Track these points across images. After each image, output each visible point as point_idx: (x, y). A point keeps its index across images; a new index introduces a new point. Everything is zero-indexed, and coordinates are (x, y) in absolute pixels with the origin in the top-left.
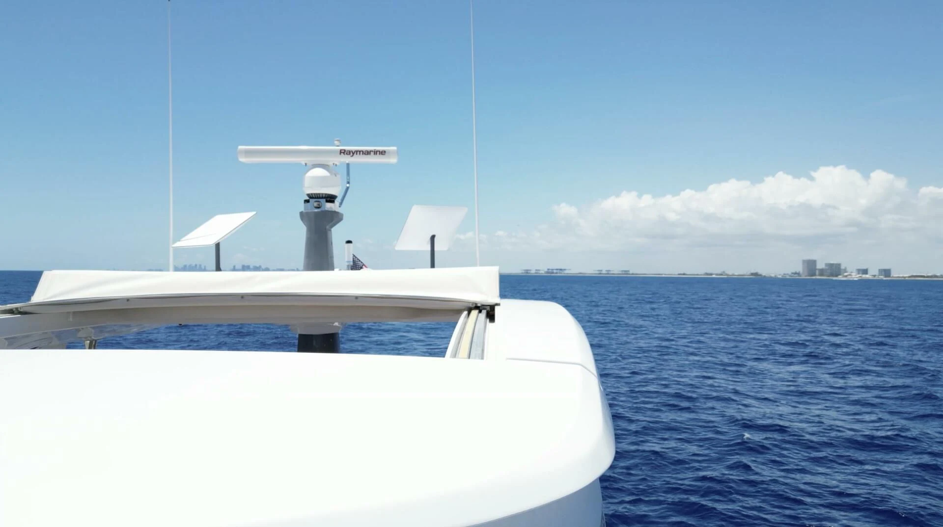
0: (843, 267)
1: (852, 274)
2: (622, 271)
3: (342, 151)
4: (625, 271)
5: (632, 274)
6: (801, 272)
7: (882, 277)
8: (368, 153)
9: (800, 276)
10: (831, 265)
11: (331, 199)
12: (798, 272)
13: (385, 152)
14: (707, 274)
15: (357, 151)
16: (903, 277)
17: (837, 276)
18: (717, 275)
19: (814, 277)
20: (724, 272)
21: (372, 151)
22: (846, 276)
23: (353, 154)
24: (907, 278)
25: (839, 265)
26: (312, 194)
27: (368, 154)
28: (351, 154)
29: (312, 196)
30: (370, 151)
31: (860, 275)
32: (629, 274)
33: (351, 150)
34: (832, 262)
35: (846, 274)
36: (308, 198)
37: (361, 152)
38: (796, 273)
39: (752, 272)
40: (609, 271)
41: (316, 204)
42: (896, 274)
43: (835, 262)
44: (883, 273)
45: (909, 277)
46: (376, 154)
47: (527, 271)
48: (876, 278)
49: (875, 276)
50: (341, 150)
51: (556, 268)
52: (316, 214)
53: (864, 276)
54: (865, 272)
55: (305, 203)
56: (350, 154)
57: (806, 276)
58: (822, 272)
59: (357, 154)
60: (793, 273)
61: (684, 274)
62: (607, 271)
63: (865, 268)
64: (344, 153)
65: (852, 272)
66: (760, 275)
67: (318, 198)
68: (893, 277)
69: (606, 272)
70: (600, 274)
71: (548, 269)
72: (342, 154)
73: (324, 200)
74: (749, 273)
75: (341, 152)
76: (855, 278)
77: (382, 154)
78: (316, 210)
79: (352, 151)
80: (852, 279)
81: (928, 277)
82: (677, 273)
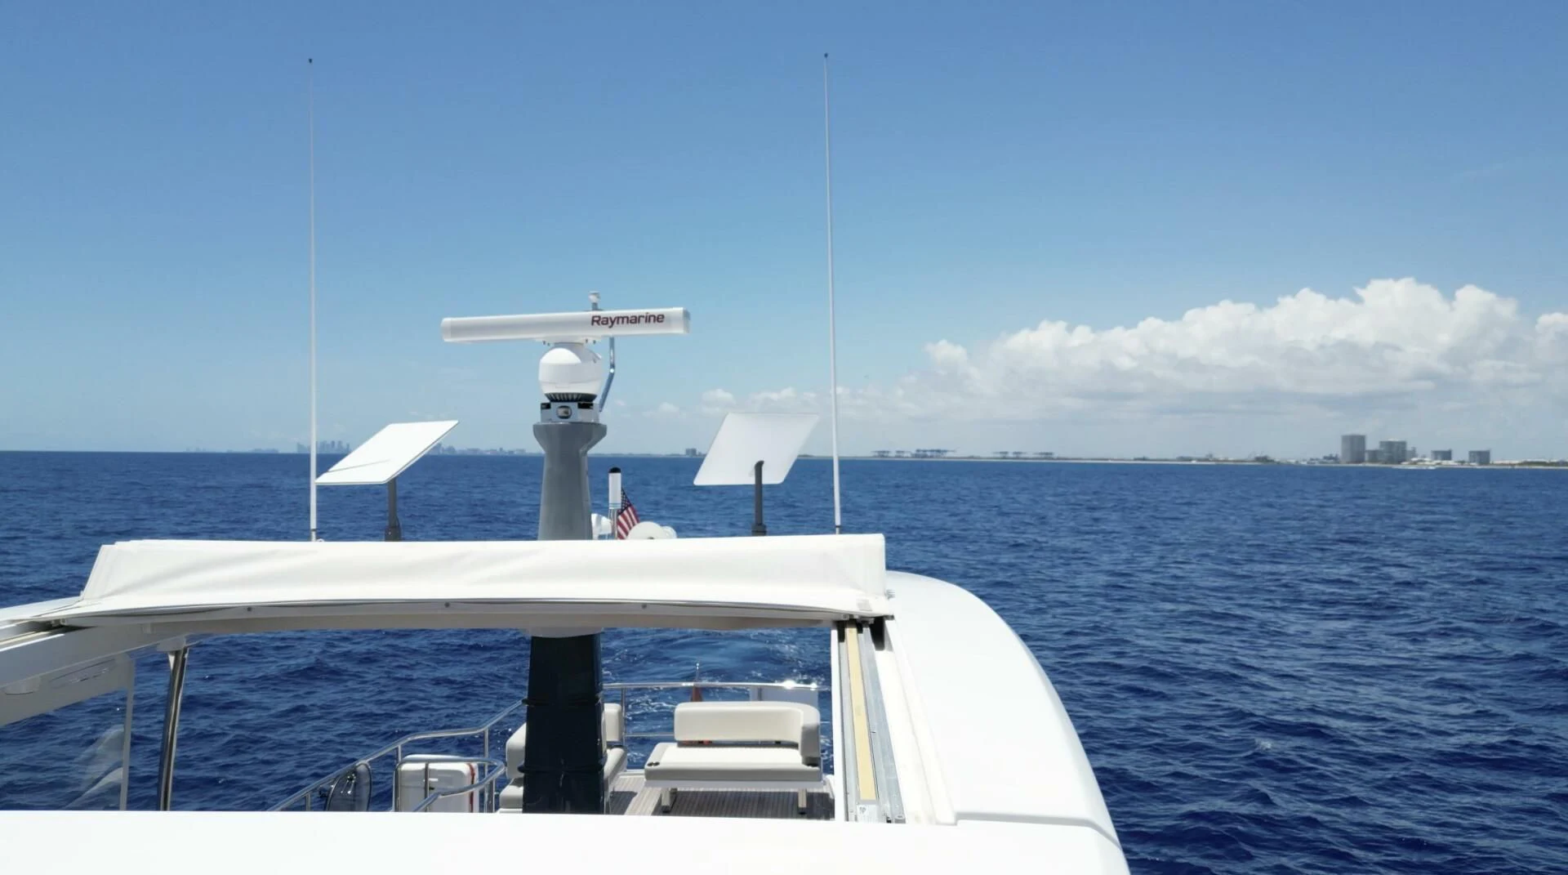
0: (1409, 448)
1: (1426, 459)
2: (1041, 454)
3: (596, 319)
4: (1047, 454)
5: (1058, 459)
6: (1340, 454)
7: (1475, 465)
8: (635, 320)
9: (1339, 463)
10: (1390, 444)
11: (585, 401)
12: (1334, 456)
13: (663, 316)
14: (1183, 459)
15: (618, 318)
16: (1510, 464)
17: (1399, 462)
18: (1199, 460)
19: (1361, 465)
20: (1211, 456)
21: (643, 317)
22: (1415, 463)
23: (613, 322)
24: (1516, 467)
25: (1403, 444)
26: (554, 394)
27: (636, 322)
28: (610, 324)
29: (554, 398)
30: (640, 317)
31: (1439, 461)
32: (1053, 459)
33: (608, 316)
34: (1391, 440)
35: (1414, 459)
36: (548, 401)
37: (625, 320)
38: (1330, 458)
39: (1258, 455)
40: (1019, 453)
41: (561, 412)
42: (1498, 459)
43: (1397, 440)
44: (1477, 458)
45: (1520, 464)
46: (649, 321)
47: (882, 454)
48: (1465, 466)
49: (1463, 462)
50: (594, 317)
51: (930, 449)
52: (563, 428)
53: (1445, 463)
54: (1447, 455)
55: (542, 408)
56: (607, 323)
57: (1348, 463)
58: (1374, 456)
59: (618, 323)
60: (1325, 458)
61: (1144, 459)
62: (1016, 453)
63: (1446, 449)
64: (598, 322)
65: (1424, 457)
66: (1272, 461)
67: (564, 401)
68: (1493, 464)
69: (1015, 456)
70: (1004, 458)
71: (918, 451)
72: (595, 323)
73: (576, 404)
74: (1253, 457)
75: (593, 321)
76: (1429, 465)
77: (658, 321)
78: (562, 422)
79: (611, 318)
80: (1424, 468)
81: (1552, 464)
82: (1132, 458)
